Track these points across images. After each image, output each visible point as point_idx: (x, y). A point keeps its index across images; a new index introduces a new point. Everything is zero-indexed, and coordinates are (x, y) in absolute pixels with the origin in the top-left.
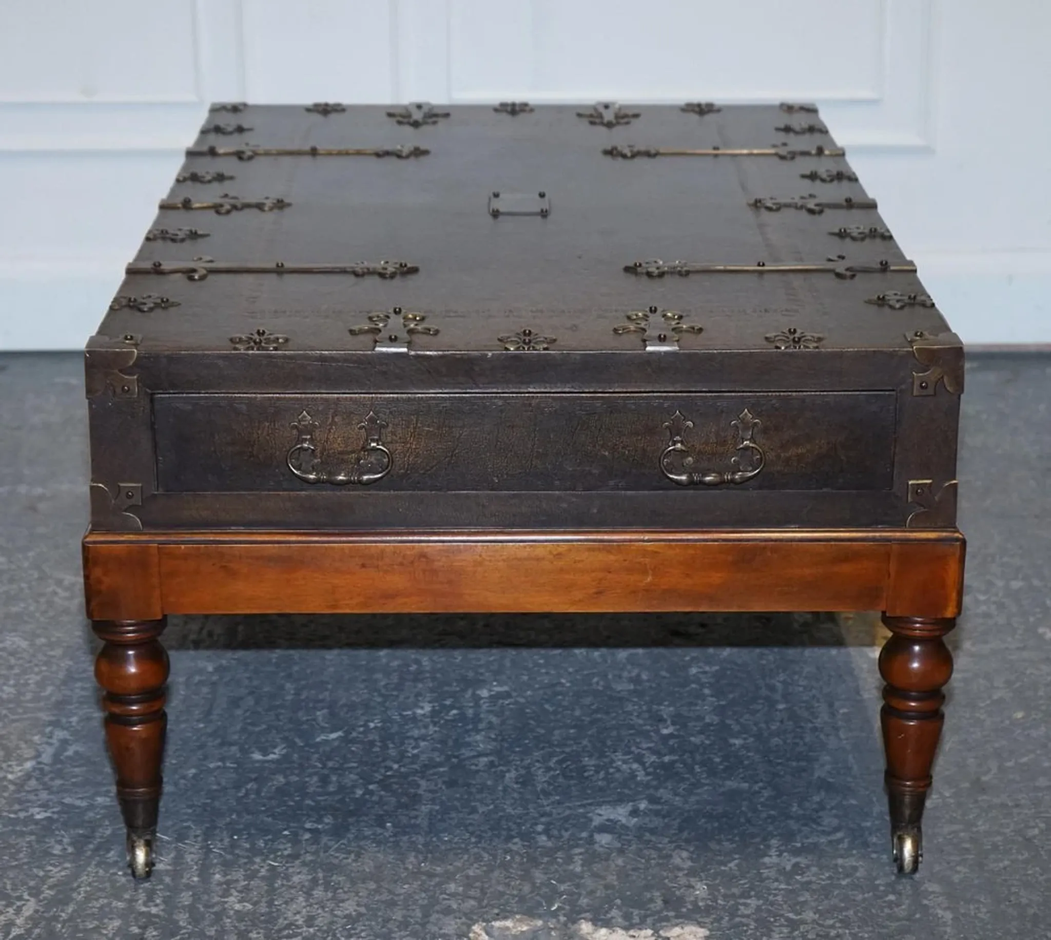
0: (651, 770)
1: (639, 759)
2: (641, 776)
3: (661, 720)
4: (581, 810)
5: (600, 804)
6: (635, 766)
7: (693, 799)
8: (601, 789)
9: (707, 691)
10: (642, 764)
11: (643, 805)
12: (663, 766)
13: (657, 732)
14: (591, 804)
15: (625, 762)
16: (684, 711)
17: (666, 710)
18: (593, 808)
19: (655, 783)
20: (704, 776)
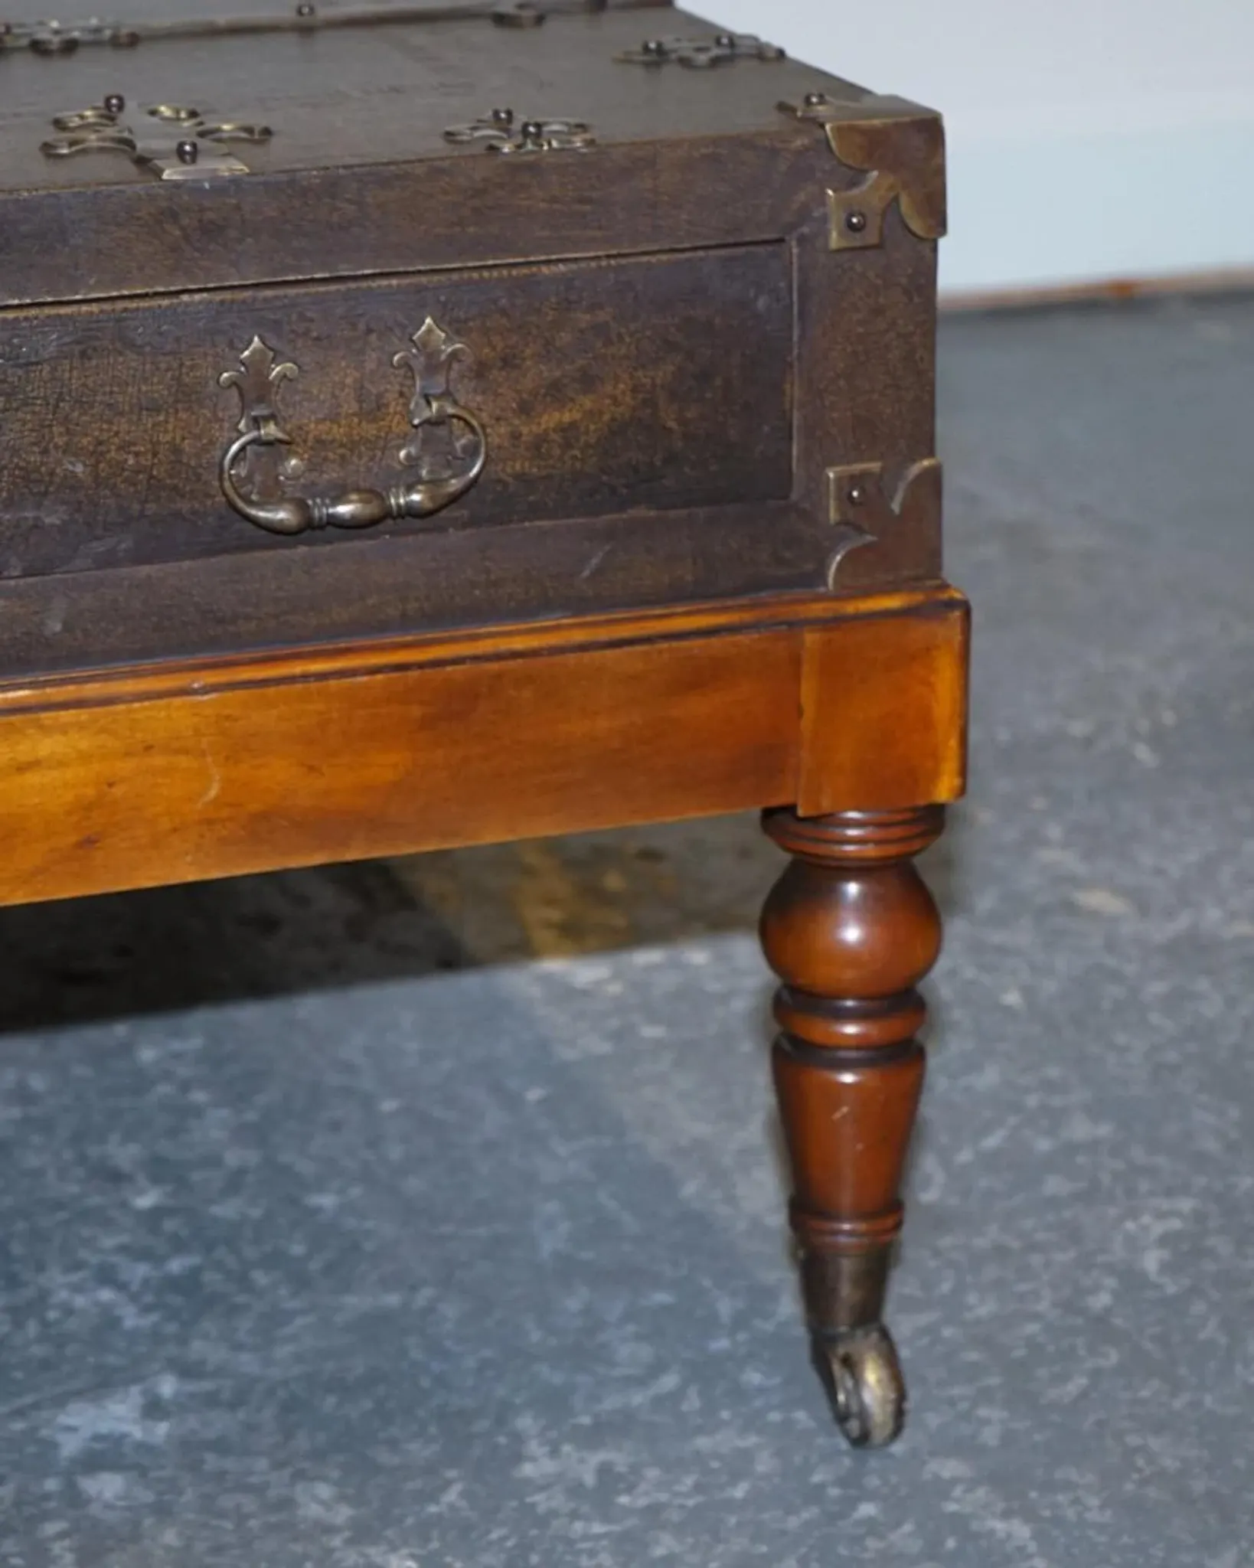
0: (149, 1298)
1: (106, 1276)
2: (131, 1318)
3: (116, 1177)
4: (18, 1426)
5: (60, 1402)
6: (106, 1295)
7: (283, 1352)
8: (45, 1365)
9: (199, 1096)
10: (121, 1287)
11: (167, 1387)
12: (173, 1284)
13: (124, 1205)
14: (36, 1406)
15: (77, 1289)
16: (165, 1147)
17: (124, 1154)
18: (45, 1414)
19: (171, 1328)
20: (283, 1292)
